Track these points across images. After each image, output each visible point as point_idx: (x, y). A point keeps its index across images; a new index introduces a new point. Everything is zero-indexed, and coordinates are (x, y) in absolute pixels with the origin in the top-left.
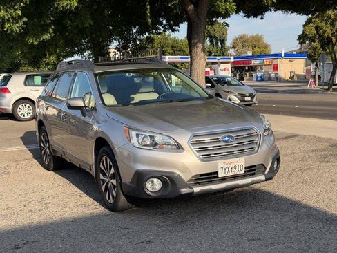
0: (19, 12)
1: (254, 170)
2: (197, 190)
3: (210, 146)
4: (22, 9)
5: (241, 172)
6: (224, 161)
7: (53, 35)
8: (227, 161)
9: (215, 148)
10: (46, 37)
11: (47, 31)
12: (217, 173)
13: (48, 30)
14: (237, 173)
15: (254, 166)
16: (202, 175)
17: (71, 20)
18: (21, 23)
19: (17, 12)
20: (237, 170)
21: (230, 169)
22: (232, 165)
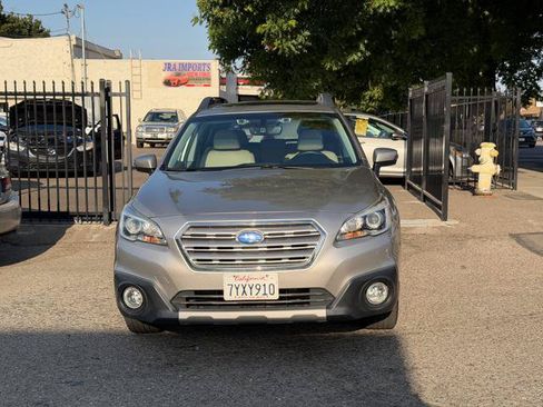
0: (293, 23)
1: (308, 297)
2: (184, 315)
3: (213, 246)
4: (298, 18)
5: (271, 297)
6: (236, 274)
7: (368, 54)
8: (241, 274)
9: (221, 251)
10: (355, 57)
11: (356, 49)
12: (221, 292)
13: (358, 47)
14: (261, 296)
15: (307, 290)
16: (197, 292)
17: (398, 29)
18: (300, 39)
19: (290, 22)
20: (262, 291)
21: (247, 289)
22: (251, 283)
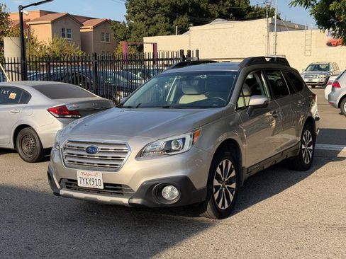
1: (121, 190)
5: (100, 188)
6: (83, 171)
8: (85, 171)
12: (76, 181)
14: (95, 186)
20: (95, 183)
21: (88, 181)
22: (90, 177)
